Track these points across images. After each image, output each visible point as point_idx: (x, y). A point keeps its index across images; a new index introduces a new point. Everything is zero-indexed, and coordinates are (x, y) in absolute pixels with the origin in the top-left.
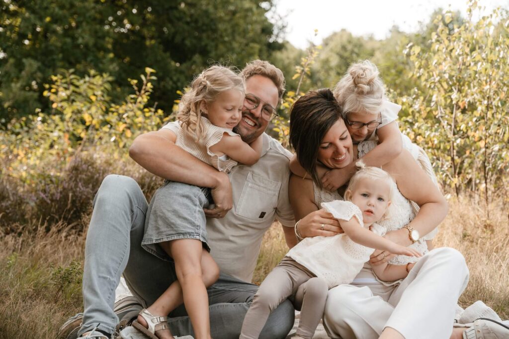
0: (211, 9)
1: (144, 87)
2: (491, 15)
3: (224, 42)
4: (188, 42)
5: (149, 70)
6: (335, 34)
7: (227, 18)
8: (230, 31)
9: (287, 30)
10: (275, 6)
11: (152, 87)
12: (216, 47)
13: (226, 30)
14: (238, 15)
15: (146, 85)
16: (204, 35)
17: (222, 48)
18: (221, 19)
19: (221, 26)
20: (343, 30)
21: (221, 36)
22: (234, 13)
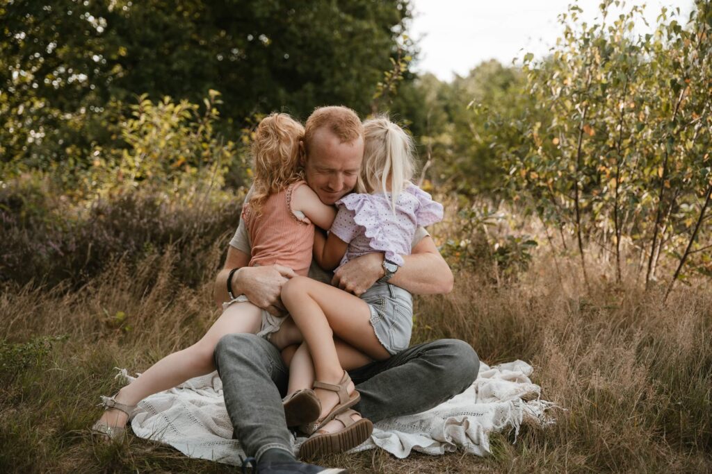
0: (326, 31)
1: (207, 114)
2: (632, 14)
3: (341, 69)
4: (299, 69)
5: (213, 93)
6: (484, 64)
7: (344, 41)
8: (348, 56)
9: (420, 56)
10: (408, 31)
11: (218, 113)
12: (332, 75)
13: (343, 55)
14: (356, 38)
15: (211, 111)
16: (318, 61)
17: (338, 75)
18: (337, 43)
19: (337, 50)
20: (493, 60)
21: (338, 63)
22: (352, 35)
